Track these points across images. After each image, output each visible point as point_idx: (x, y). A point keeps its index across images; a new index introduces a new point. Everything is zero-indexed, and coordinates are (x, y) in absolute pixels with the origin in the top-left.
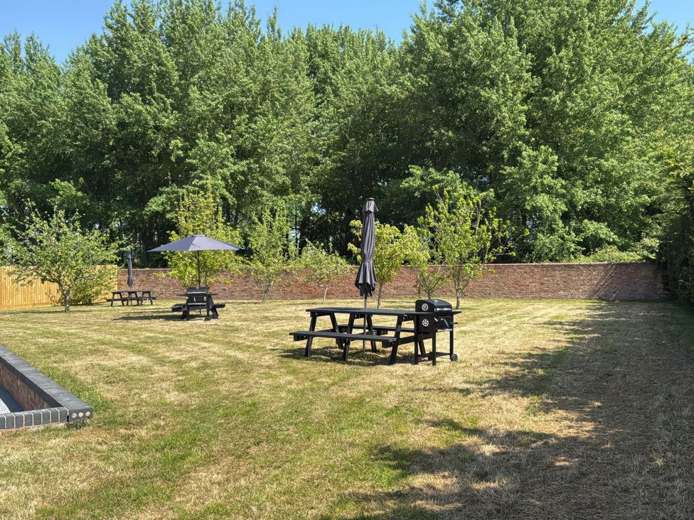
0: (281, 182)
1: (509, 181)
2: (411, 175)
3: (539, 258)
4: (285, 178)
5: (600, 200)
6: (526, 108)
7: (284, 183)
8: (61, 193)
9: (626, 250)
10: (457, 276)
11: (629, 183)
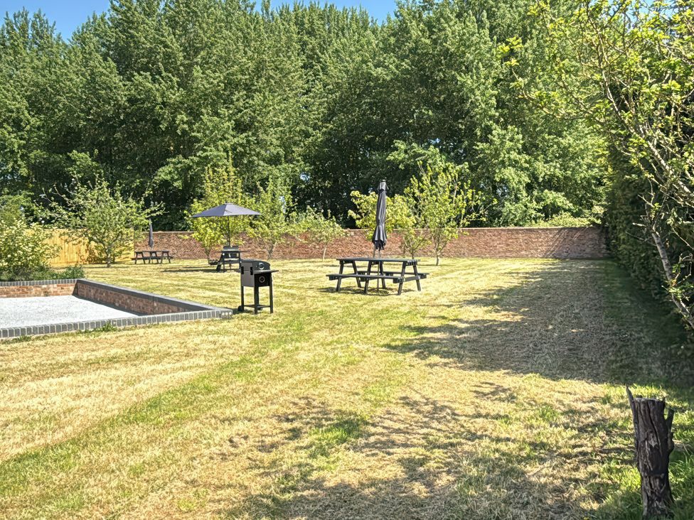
0: (275, 152)
1: (482, 155)
2: (396, 149)
3: (506, 223)
4: (279, 149)
5: (558, 173)
6: (496, 92)
7: (278, 153)
8: (78, 163)
9: (579, 216)
10: (438, 238)
11: (583, 158)
